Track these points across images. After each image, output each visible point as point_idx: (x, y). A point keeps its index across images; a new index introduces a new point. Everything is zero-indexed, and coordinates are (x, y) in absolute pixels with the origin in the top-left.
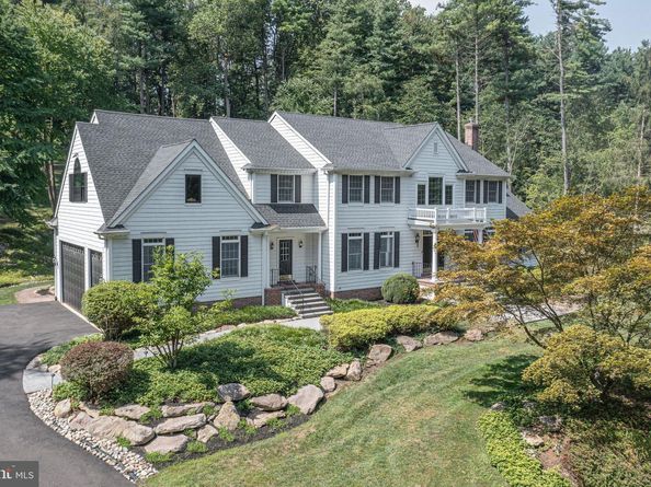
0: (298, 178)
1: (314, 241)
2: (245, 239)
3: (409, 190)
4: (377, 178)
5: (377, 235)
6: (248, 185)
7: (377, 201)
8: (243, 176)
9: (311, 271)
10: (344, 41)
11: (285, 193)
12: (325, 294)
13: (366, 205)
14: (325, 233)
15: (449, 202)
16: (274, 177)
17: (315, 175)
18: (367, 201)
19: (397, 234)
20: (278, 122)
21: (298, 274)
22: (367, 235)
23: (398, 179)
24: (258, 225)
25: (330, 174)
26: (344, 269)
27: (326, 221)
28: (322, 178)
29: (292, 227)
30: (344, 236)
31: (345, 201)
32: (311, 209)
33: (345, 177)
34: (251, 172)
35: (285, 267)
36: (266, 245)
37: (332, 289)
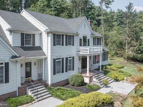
0: (34, 35)
1: (41, 62)
2: (7, 64)
3: (77, 41)
4: (66, 35)
5: (67, 58)
6: (10, 38)
7: (66, 45)
8: (7, 34)
9: (40, 75)
10: (44, 2)
11: (28, 41)
12: (46, 85)
13: (63, 47)
14: (46, 59)
15: (89, 45)
16: (22, 34)
17: (41, 34)
18: (63, 45)
19: (73, 57)
20: (25, 14)
21: (34, 77)
22: (63, 59)
23: (73, 36)
24: (14, 57)
25: (48, 33)
26: (54, 74)
27: (46, 53)
28: (44, 35)
29: (31, 57)
30: (54, 60)
31: (54, 45)
32: (40, 48)
33: (54, 35)
34: (11, 31)
35: (28, 74)
36: (18, 65)
37: (50, 83)
